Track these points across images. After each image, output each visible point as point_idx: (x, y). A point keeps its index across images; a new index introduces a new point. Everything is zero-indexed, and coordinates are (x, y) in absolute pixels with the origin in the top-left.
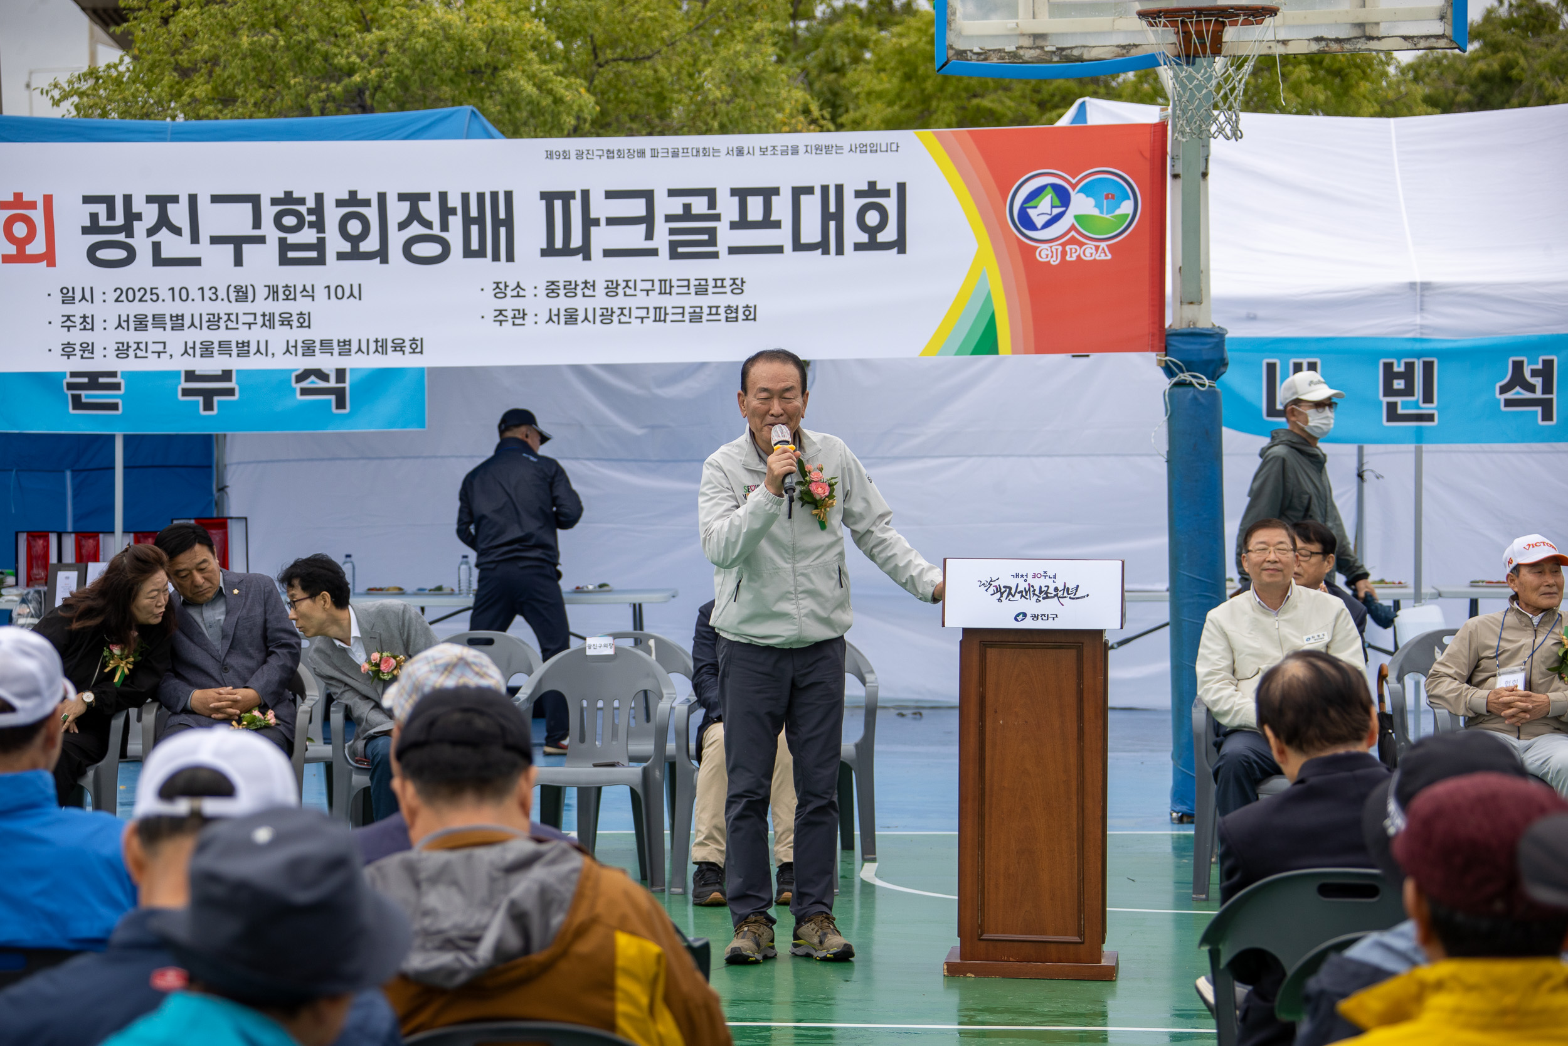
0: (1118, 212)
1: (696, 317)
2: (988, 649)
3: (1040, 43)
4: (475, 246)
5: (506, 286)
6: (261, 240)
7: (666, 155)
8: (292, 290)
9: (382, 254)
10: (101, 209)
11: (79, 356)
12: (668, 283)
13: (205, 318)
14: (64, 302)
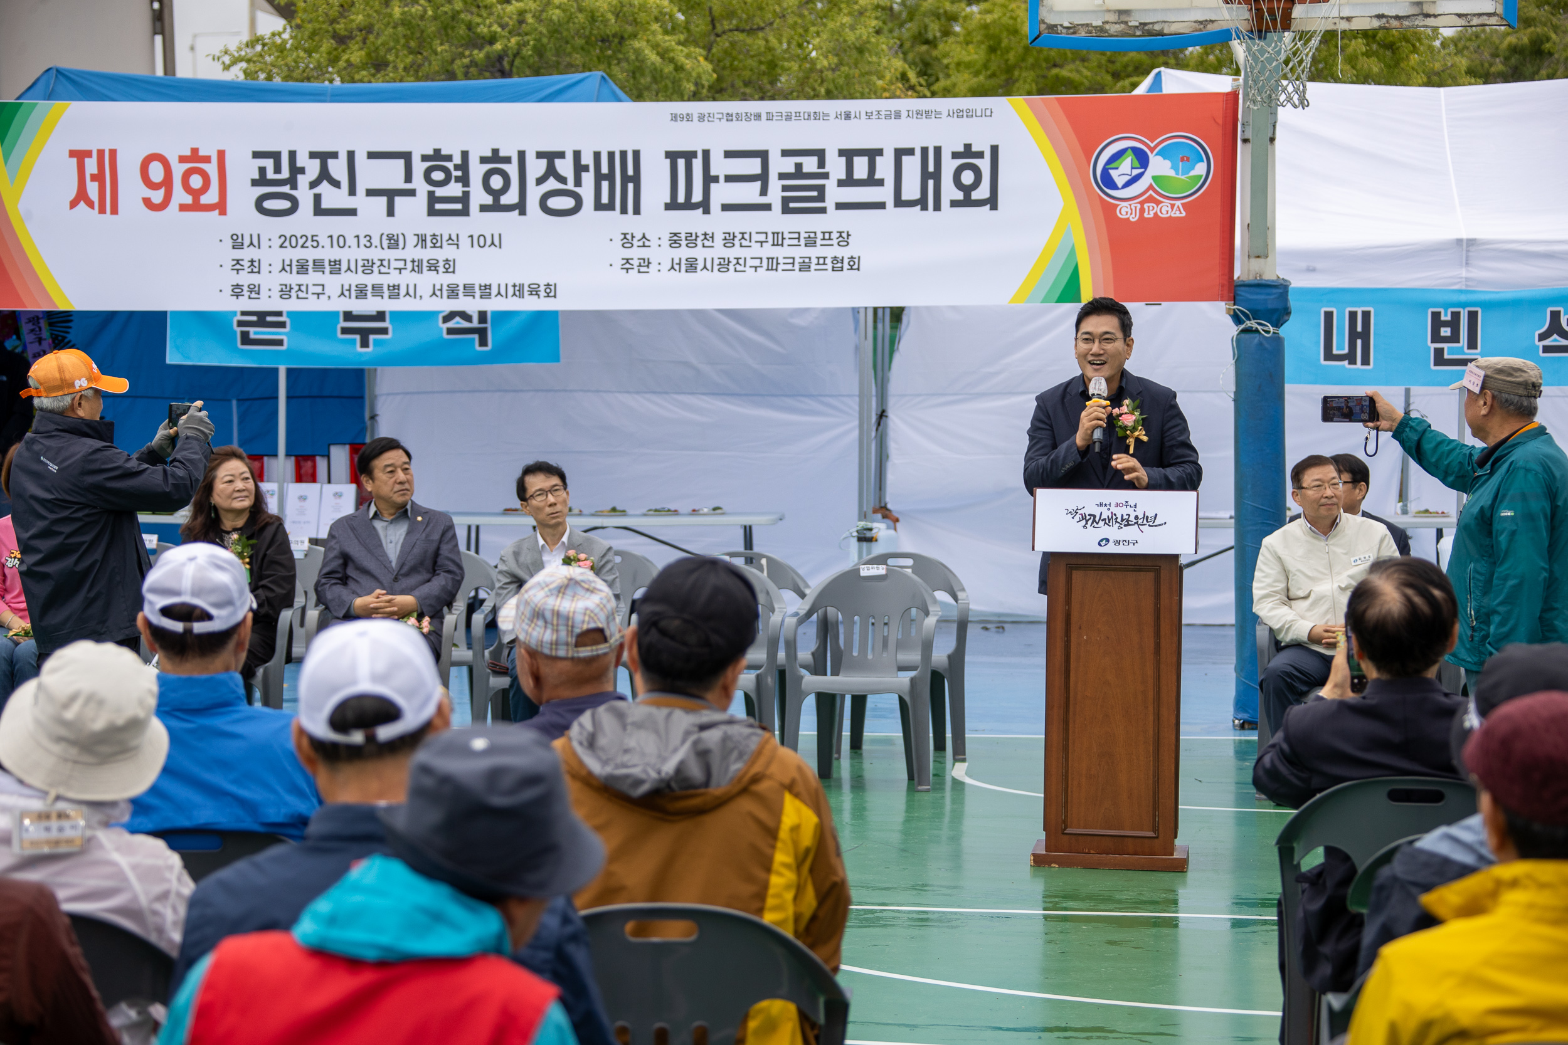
0: (1192, 173)
1: (805, 267)
2: (1074, 572)
3: (1124, 18)
4: (605, 199)
5: (633, 237)
6: (412, 193)
7: (780, 118)
8: (439, 238)
9: (520, 207)
10: (269, 164)
11: (246, 296)
12: (780, 235)
13: (360, 263)
14: (234, 247)
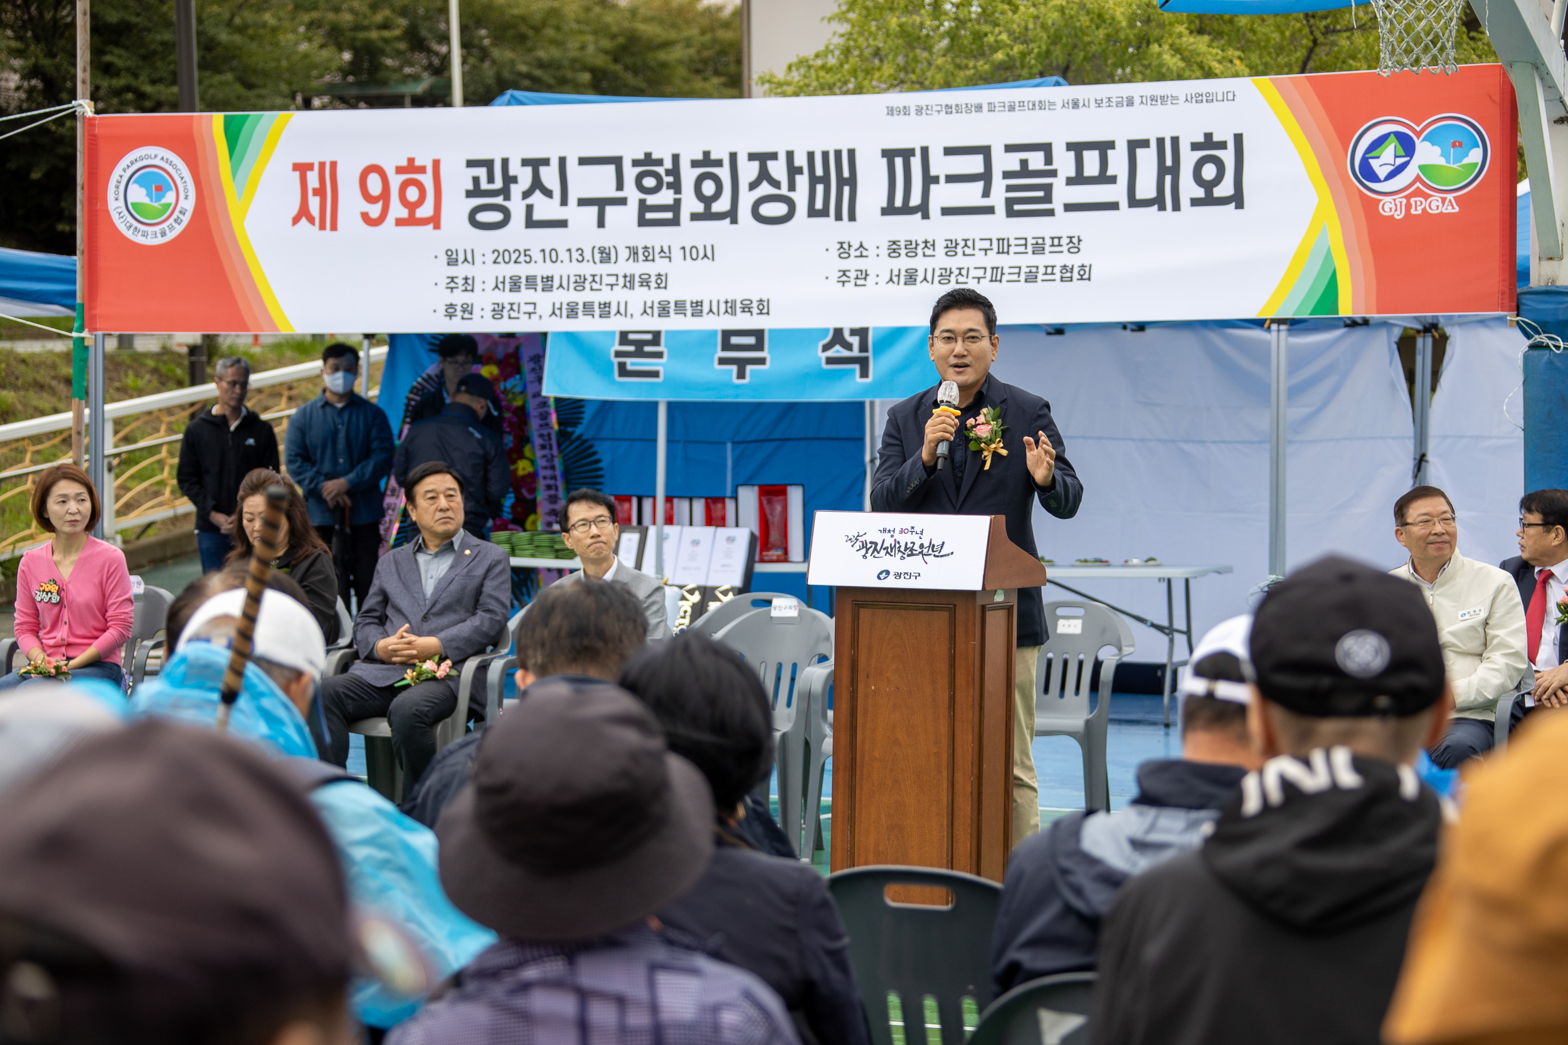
0: (1466, 161)
1: (1031, 278)
2: (861, 610)
4: (819, 205)
5: (850, 246)
6: (622, 201)
7: (1002, 109)
8: (651, 251)
9: (732, 215)
10: (482, 172)
11: (459, 317)
12: (1006, 242)
13: (572, 279)
14: (449, 264)
